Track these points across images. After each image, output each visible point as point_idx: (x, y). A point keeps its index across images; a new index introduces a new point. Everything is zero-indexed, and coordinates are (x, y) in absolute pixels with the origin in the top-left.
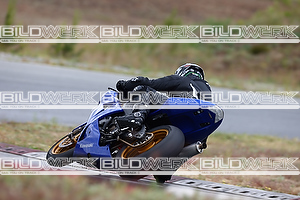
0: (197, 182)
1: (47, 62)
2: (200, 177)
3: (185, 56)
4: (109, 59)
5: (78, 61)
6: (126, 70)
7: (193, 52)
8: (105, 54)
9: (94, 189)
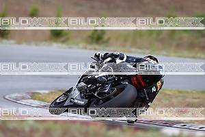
0: (188, 125)
1: (85, 48)
2: (191, 122)
3: (181, 39)
4: (128, 44)
5: (107, 46)
6: (139, 51)
7: (186, 36)
8: (125, 41)
9: (112, 133)
